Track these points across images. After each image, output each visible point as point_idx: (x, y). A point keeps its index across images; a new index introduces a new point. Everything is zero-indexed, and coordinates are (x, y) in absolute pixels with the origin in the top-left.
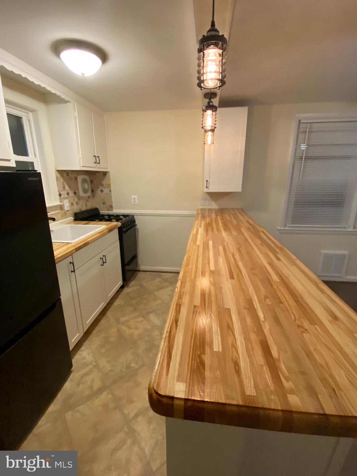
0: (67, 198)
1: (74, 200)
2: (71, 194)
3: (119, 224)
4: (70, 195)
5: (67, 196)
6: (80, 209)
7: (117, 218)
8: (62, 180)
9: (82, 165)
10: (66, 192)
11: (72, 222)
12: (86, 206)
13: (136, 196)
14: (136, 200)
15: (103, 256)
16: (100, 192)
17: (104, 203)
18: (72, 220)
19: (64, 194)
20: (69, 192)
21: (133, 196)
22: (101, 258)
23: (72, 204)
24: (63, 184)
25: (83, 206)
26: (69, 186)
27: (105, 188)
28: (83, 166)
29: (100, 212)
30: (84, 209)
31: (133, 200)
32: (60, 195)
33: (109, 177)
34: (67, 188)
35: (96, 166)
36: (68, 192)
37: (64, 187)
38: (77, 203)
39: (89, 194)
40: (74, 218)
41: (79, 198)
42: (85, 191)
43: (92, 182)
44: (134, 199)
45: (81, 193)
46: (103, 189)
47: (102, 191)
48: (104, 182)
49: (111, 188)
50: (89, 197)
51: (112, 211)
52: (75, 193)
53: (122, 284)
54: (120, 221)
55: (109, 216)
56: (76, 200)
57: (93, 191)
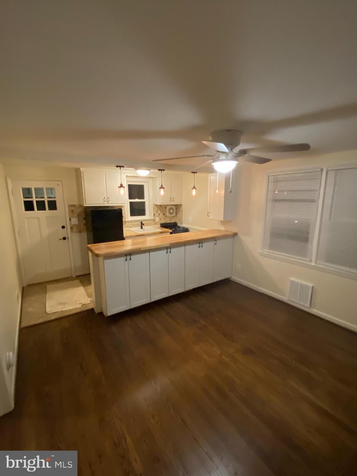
6: (166, 222)
8: (156, 208)
12: (170, 221)
13: (191, 218)
18: (159, 227)
19: (157, 214)
25: (168, 221)
26: (161, 211)
28: (161, 203)
31: (189, 220)
32: (154, 215)
35: (171, 202)
36: (159, 214)
37: (157, 212)
38: (164, 219)
42: (170, 213)
43: (176, 209)
46: (180, 213)
48: (181, 209)
49: (183, 213)
50: (173, 217)
51: (182, 225)
52: (164, 214)
57: (176, 213)
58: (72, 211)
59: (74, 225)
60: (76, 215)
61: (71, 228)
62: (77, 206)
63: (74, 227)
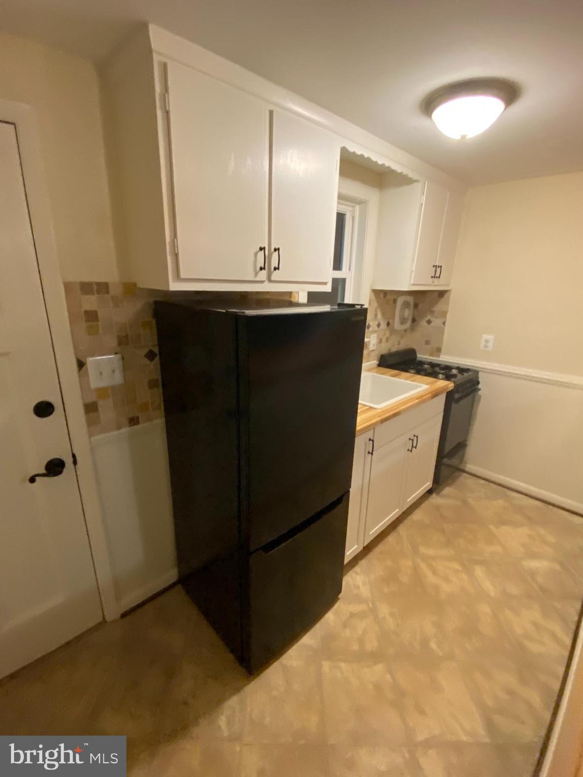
0: (375, 332)
1: (385, 334)
2: (383, 325)
3: (450, 385)
4: (380, 327)
5: (376, 328)
6: (390, 349)
7: (446, 371)
9: (412, 283)
10: (377, 323)
11: (374, 368)
12: (399, 344)
13: (490, 337)
14: (490, 344)
15: (414, 436)
16: (425, 324)
17: (427, 343)
18: (376, 366)
20: (381, 322)
21: (485, 337)
22: (410, 439)
23: (380, 341)
24: (376, 311)
25: (394, 345)
26: (383, 314)
27: (436, 317)
28: (413, 285)
29: (418, 356)
30: (394, 349)
31: (483, 343)
32: (368, 327)
33: (449, 298)
34: (379, 316)
35: (433, 282)
36: (379, 322)
37: (376, 315)
38: (387, 340)
39: (408, 324)
40: (378, 363)
41: (393, 332)
42: (403, 321)
43: (416, 306)
44: (487, 341)
45: (397, 324)
46: (432, 319)
47: (429, 322)
48: (438, 308)
49: (446, 318)
50: (406, 330)
51: (439, 357)
52: (388, 324)
53: (431, 486)
54: (453, 379)
55: (433, 365)
56: (388, 334)
57: (414, 320)
58: (91, 316)
59: (102, 392)
60: (111, 341)
61: (90, 408)
62: (115, 291)
63: (101, 403)
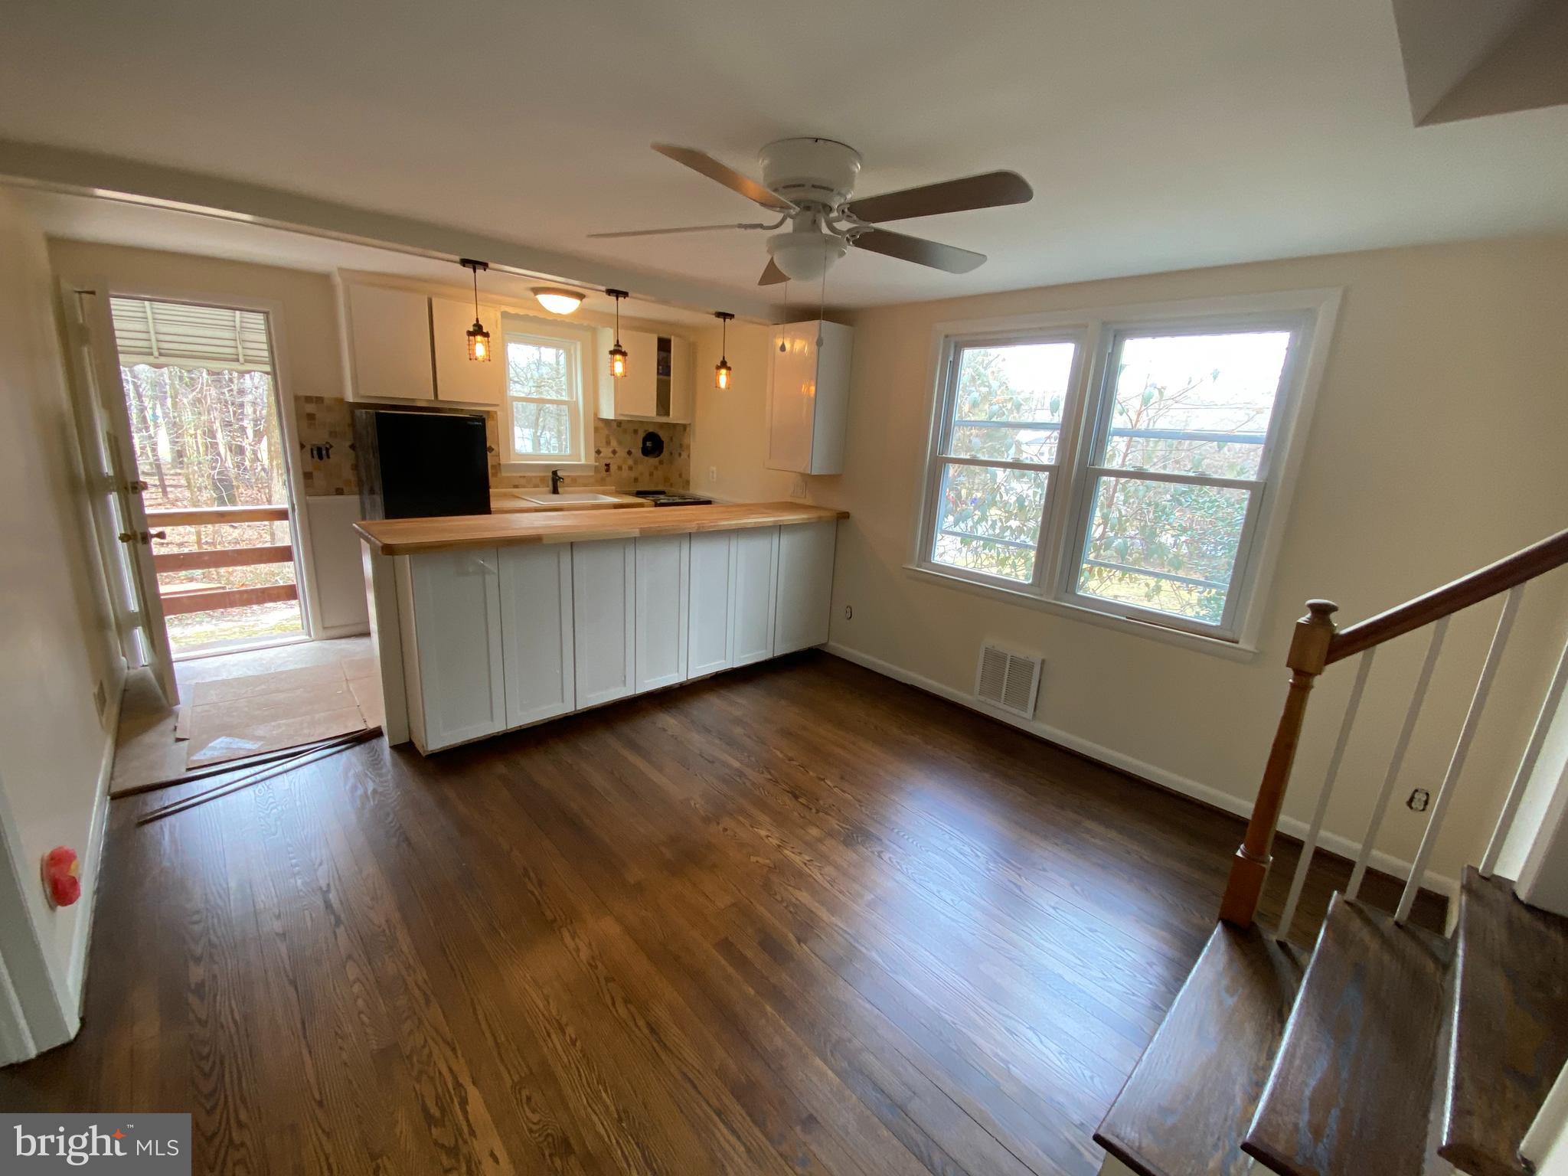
0: (611, 458)
1: (625, 462)
2: (622, 453)
4: (617, 455)
5: (611, 455)
8: (605, 431)
10: (611, 450)
12: (651, 474)
16: (678, 457)
17: (680, 475)
19: (606, 451)
20: (617, 449)
23: (620, 468)
24: (608, 437)
25: (644, 475)
26: (620, 443)
27: (684, 450)
28: (619, 414)
32: (598, 452)
33: (689, 433)
34: (614, 443)
36: (614, 449)
37: (608, 443)
38: (630, 468)
39: (662, 456)
41: (638, 461)
46: (681, 452)
47: (680, 455)
49: (690, 451)
50: (661, 462)
51: (688, 490)
52: (629, 453)
56: (630, 462)
57: (671, 453)
58: (311, 417)
60: (325, 433)
61: (308, 476)
62: (327, 401)
63: (315, 474)
